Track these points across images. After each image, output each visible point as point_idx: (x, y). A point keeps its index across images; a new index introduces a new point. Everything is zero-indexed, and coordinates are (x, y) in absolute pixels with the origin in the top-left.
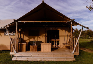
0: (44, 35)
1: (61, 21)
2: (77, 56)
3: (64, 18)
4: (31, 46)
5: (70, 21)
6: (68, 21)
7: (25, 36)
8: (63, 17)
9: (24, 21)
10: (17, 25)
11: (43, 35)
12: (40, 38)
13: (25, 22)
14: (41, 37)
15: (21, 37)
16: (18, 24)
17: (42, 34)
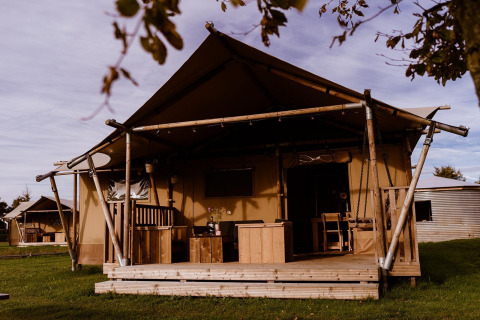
0: (276, 189)
1: (317, 109)
2: (413, 283)
3: (332, 92)
4: (197, 237)
5: (361, 103)
6: (348, 106)
7: (189, 200)
8: (324, 90)
9: (156, 127)
10: (128, 146)
11: (269, 191)
12: (255, 205)
13: (161, 130)
14: (262, 202)
15: (171, 203)
16: (131, 139)
17: (266, 188)
